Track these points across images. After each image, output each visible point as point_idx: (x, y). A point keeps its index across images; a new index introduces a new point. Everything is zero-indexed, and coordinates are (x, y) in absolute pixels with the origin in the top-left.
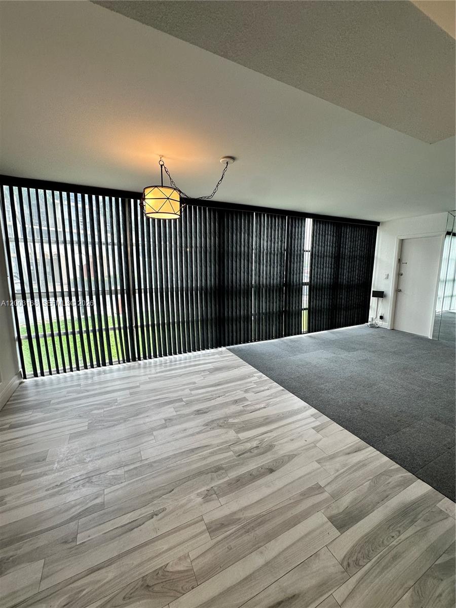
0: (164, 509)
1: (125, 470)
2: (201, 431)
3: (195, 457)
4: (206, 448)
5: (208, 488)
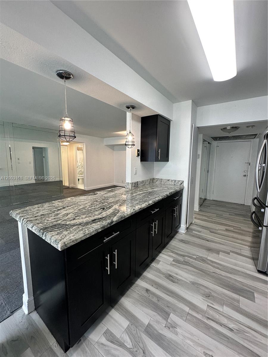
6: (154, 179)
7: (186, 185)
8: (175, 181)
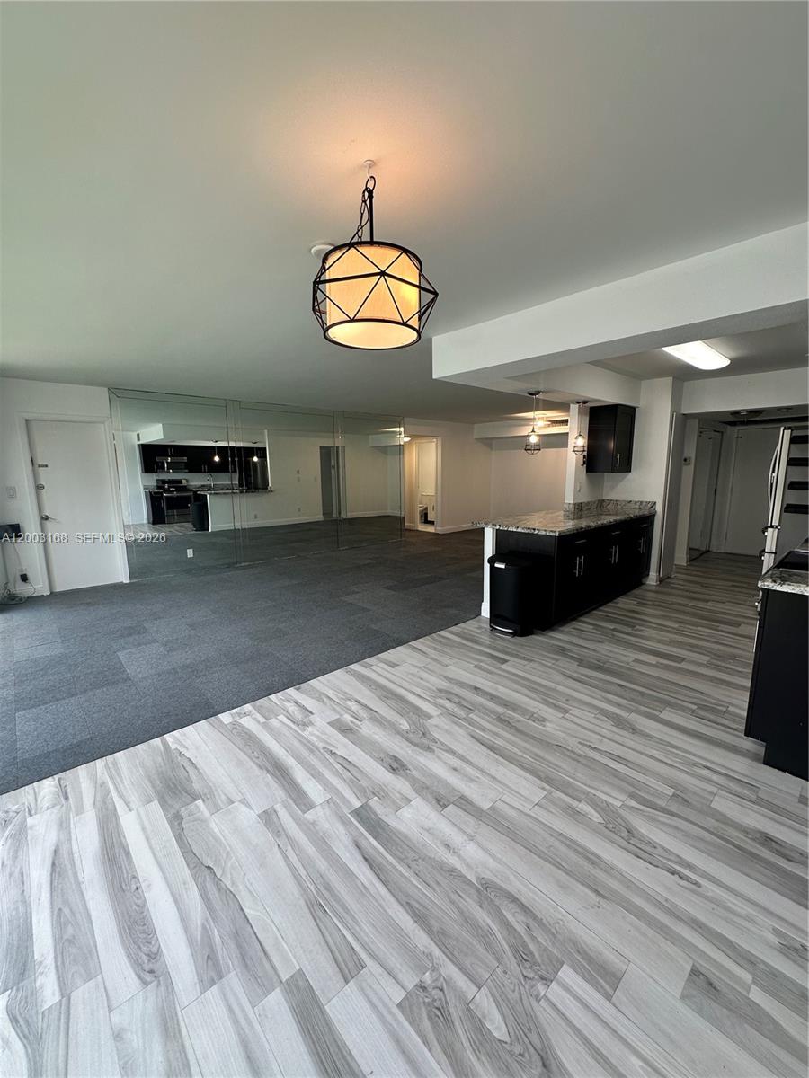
0: (580, 743)
1: (577, 803)
2: (447, 751)
3: (499, 742)
4: (477, 737)
5: (530, 722)
6: (603, 501)
7: (659, 508)
8: (641, 502)
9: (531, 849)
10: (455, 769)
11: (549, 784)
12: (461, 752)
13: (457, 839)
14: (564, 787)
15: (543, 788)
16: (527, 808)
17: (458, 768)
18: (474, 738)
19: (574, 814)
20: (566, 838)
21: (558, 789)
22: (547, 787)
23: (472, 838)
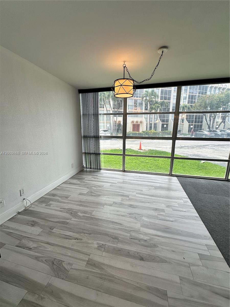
0: (81, 239)
1: (84, 215)
2: (124, 215)
3: (111, 226)
5: (104, 243)
9: (93, 203)
10: (118, 211)
11: (91, 217)
12: (120, 217)
13: (107, 199)
14: (87, 218)
15: (93, 215)
16: (96, 209)
17: (117, 212)
18: (120, 224)
19: (85, 212)
20: (86, 207)
21: (89, 217)
22: (92, 216)
23: (105, 200)
